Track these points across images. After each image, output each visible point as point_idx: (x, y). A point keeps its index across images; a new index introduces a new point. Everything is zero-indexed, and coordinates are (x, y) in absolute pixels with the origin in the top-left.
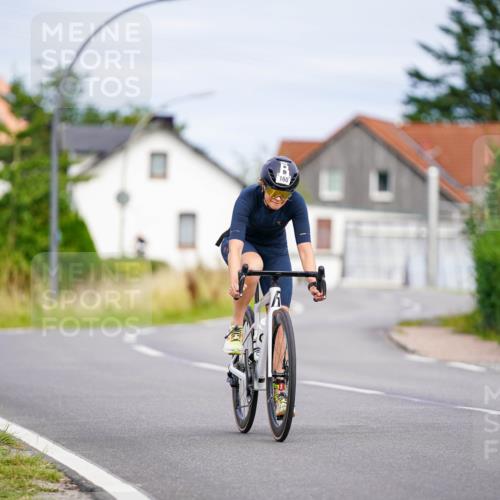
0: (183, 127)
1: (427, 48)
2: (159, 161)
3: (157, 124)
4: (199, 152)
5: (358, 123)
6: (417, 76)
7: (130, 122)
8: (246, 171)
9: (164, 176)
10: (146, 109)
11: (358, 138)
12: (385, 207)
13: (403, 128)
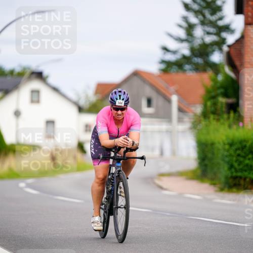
0: (47, 77)
1: (171, 36)
2: (35, 94)
3: (34, 76)
4: (55, 89)
5: (136, 74)
6: (165, 49)
7: (21, 75)
8: (79, 99)
9: (38, 102)
10: (29, 68)
11: (136, 81)
12: (150, 116)
13: (159, 76)
